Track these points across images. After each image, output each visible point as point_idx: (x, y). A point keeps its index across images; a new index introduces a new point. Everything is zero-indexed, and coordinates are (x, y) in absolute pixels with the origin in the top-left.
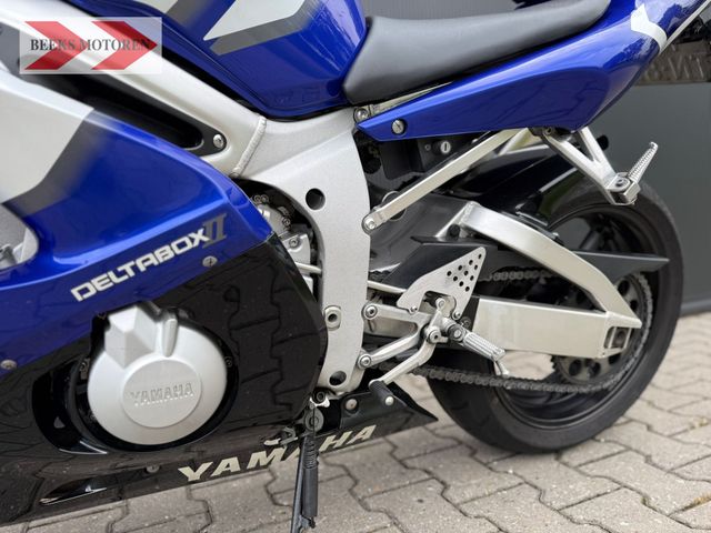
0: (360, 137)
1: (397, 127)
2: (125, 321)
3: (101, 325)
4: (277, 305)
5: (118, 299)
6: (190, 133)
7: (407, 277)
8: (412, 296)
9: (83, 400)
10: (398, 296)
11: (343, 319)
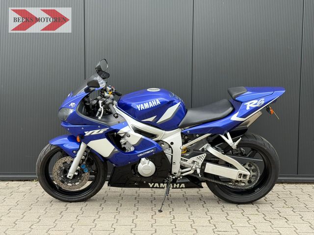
0: (182, 134)
1: (188, 132)
2: (143, 159)
3: (140, 159)
4: (162, 163)
5: (143, 157)
6: (153, 136)
7: (189, 157)
8: (190, 160)
9: (137, 169)
10: (187, 160)
11: (176, 163)
